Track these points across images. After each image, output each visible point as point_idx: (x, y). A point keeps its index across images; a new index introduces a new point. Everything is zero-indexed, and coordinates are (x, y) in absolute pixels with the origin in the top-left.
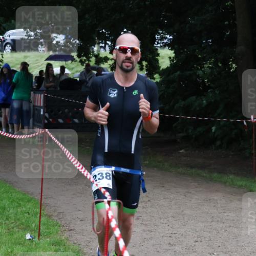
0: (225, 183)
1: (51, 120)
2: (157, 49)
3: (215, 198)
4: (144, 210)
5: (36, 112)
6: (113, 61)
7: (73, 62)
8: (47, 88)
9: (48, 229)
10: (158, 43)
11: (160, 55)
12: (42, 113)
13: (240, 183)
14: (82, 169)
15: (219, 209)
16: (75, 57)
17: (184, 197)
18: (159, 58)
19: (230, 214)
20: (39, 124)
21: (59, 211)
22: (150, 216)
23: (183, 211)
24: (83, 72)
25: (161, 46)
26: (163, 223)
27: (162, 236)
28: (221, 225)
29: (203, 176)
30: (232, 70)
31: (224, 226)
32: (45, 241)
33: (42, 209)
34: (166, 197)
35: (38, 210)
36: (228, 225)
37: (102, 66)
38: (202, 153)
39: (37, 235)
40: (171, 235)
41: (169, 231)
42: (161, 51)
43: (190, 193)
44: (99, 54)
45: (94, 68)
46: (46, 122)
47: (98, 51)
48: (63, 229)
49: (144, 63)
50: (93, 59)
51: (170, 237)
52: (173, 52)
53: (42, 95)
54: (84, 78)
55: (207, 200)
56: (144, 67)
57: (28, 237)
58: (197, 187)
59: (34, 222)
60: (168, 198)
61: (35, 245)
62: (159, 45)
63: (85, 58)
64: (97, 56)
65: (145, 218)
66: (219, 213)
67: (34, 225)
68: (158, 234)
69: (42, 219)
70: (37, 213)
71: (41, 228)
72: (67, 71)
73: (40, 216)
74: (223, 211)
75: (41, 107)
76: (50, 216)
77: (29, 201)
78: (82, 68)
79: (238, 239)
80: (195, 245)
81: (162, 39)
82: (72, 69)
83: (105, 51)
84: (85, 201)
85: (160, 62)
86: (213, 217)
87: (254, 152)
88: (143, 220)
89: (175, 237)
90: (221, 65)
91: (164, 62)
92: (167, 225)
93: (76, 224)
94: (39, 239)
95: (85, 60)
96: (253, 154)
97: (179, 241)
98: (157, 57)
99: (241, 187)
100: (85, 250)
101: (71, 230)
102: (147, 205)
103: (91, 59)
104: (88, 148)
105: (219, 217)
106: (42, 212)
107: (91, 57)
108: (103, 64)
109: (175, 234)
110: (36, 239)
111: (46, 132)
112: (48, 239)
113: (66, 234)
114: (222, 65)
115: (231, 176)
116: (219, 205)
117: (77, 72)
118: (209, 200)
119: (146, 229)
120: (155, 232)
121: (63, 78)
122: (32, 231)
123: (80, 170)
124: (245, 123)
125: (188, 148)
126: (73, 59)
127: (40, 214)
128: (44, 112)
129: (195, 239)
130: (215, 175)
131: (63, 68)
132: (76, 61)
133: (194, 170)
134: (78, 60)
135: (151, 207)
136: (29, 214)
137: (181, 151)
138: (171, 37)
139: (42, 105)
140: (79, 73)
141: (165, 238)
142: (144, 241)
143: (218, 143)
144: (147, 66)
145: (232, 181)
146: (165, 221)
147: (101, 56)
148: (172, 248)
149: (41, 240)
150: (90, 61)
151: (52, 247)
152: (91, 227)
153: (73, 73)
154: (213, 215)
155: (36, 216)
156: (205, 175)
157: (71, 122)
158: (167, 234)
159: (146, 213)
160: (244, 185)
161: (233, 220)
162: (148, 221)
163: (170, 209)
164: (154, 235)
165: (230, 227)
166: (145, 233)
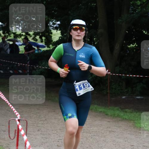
2: (51, 30)
4: (43, 125)
11: (53, 33)
13: (101, 110)
16: (2, 34)
18: (52, 35)
19: (94, 128)
22: (46, 129)
26: (54, 133)
27: (53, 141)
28: (89, 135)
30: (95, 43)
31: (91, 135)
36: (93, 134)
40: (58, 140)
41: (57, 138)
42: (53, 31)
49: (44, 38)
51: (58, 141)
56: (44, 41)
60: (57, 118)
64: (14, 33)
65: (43, 130)
66: (88, 127)
68: (51, 139)
74: (90, 126)
85: (52, 38)
87: (108, 91)
88: (42, 131)
89: (61, 142)
91: (55, 38)
92: (56, 134)
95: (7, 35)
96: (108, 93)
98: (51, 35)
99: (101, 112)
102: (45, 122)
103: (11, 35)
109: (61, 139)
114: (90, 40)
115: (96, 106)
119: (44, 137)
120: (48, 138)
135: (47, 124)
138: (59, 23)
141: (55, 142)
142: (42, 144)
145: (96, 108)
146: (55, 132)
147: (17, 33)
148: (59, 148)
158: (56, 140)
159: (44, 127)
160: (103, 111)
161: (96, 132)
162: (45, 132)
163: (58, 125)
164: (49, 140)
165: (94, 136)
166: (43, 139)
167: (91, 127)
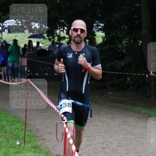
0: (135, 111)
1: (31, 74)
2: (95, 32)
3: (130, 121)
4: (87, 128)
5: (22, 69)
6: (68, 39)
7: (45, 40)
8: (29, 55)
9: (30, 138)
10: (95, 29)
11: (97, 35)
12: (26, 70)
13: (144, 112)
14: (50, 102)
15: (132, 127)
16: (46, 36)
17: (111, 120)
18: (96, 37)
19: (138, 130)
20: (24, 76)
21: (36, 128)
22: (91, 131)
23: (110, 128)
24: (50, 45)
25: (97, 31)
26: (98, 136)
27: (98, 143)
28: (133, 137)
29: (122, 108)
30: (139, 45)
31: (135, 137)
32: (28, 146)
33: (26, 127)
34: (100, 120)
35: (24, 127)
36: (137, 136)
37: (62, 42)
38: (122, 94)
39: (23, 142)
40: (103, 143)
41: (102, 140)
42: (97, 33)
43: (115, 117)
44: (60, 35)
45: (57, 43)
46: (28, 75)
47: (59, 33)
48: (39, 138)
49: (87, 41)
50: (56, 38)
51: (103, 144)
52: (104, 33)
53: (26, 59)
54: (51, 49)
55: (125, 122)
57: (18, 143)
58: (119, 114)
59: (21, 134)
60: (101, 121)
61: (22, 148)
62: (96, 30)
63: (51, 37)
64: (59, 36)
66: (132, 130)
67: (21, 136)
68: (95, 142)
69: (26, 133)
70: (23, 129)
71: (26, 138)
72: (41, 45)
73: (25, 131)
75: (25, 66)
76: (31, 131)
77: (18, 122)
78: (50, 43)
79: (143, 145)
80: (117, 149)
81: (98, 26)
82: (44, 43)
83: (64, 33)
84: (52, 122)
85: (96, 40)
86: (128, 132)
88: (86, 133)
89: (106, 144)
90: (132, 41)
91: (99, 40)
92: (101, 137)
93: (46, 136)
94: (24, 144)
95: (51, 38)
96: (152, 94)
97: (108, 146)
98: (94, 37)
99: (144, 114)
100: (52, 151)
101: (44, 139)
102: (89, 125)
103: (55, 38)
104: (53, 90)
105: (132, 132)
106: (26, 128)
107: (55, 37)
108: (63, 41)
109: (105, 142)
110: (23, 145)
111: (28, 81)
112: (30, 145)
113: (41, 142)
114: (134, 41)
115: (139, 108)
116: (132, 125)
117: (47, 45)
118: (126, 122)
119: (88, 139)
120: (93, 141)
121: (38, 49)
122: (20, 140)
123: (49, 103)
124: (147, 76)
125: (113, 91)
126: (44, 38)
127: (25, 130)
128: (27, 69)
129: (118, 145)
130: (129, 107)
131: (38, 43)
132: (46, 39)
133: (117, 104)
134: (48, 38)
135: (91, 126)
136: (18, 130)
137: (109, 93)
138: (103, 25)
139: (26, 65)
140: (48, 46)
141: (100, 145)
142: (87, 147)
143: (131, 88)
144: (88, 42)
145: (139, 110)
146: (100, 134)
147: (61, 36)
148: (104, 150)
149: (26, 145)
150: (55, 39)
151: (32, 149)
152: (56, 137)
153: (44, 46)
154: (128, 131)
155: (22, 131)
156: (123, 107)
157: (43, 75)
158: (101, 142)
159: (89, 130)
160: (146, 113)
161: (140, 134)
162: (89, 134)
163: (103, 127)
164: (93, 143)
165: (138, 138)
166: (88, 141)
167: (135, 129)
